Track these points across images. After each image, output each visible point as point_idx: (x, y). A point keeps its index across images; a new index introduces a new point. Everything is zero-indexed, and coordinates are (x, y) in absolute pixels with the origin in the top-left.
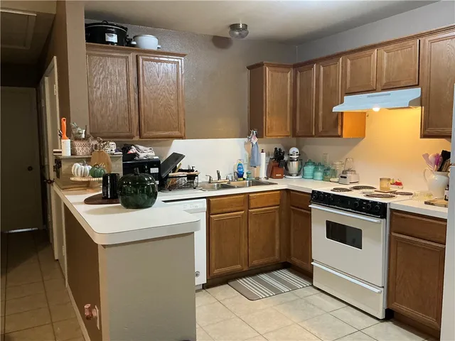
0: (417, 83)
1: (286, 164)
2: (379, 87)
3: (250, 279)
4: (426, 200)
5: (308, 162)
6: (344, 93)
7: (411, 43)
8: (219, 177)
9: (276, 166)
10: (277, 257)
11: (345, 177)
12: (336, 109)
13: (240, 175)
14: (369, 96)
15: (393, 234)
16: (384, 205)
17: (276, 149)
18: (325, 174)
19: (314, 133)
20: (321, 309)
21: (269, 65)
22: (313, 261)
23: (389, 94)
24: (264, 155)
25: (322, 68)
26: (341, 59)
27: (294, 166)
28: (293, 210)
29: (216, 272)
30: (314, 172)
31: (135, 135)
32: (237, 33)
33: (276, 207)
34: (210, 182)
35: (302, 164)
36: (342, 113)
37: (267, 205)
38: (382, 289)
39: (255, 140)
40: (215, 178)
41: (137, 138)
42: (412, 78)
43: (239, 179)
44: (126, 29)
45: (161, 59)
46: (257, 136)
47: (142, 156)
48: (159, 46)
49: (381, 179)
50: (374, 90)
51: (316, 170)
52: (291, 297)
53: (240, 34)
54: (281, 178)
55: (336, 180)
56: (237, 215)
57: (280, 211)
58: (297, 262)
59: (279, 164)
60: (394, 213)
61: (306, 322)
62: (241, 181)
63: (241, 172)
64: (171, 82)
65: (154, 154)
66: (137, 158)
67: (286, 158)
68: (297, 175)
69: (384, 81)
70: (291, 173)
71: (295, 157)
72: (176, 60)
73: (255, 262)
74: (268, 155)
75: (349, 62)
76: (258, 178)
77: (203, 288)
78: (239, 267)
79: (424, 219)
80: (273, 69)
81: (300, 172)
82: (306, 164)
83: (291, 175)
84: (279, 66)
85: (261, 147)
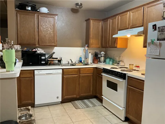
0: (142, 25)
1: (99, 58)
2: (129, 27)
3: (80, 101)
4: (142, 73)
5: (108, 58)
6: (118, 30)
7: (140, 8)
8: (72, 62)
9: (95, 59)
10: (91, 93)
11: (119, 64)
12: (114, 36)
13: (81, 62)
14: (126, 31)
15: (128, 86)
16: (125, 74)
17: (95, 52)
18: (113, 62)
19: (108, 46)
20: (101, 114)
21: (92, 19)
22: (103, 96)
23: (133, 30)
24: (90, 54)
25: (111, 20)
26: (117, 16)
27: (102, 59)
28: (98, 76)
29: (65, 97)
30: (109, 61)
31: (36, 44)
32: (78, 7)
33: (91, 74)
34: (68, 64)
35: (105, 58)
36: (117, 38)
37: (87, 73)
38: (124, 108)
39: (87, 48)
40: (70, 62)
41: (37, 45)
42: (141, 23)
43: (80, 63)
44: (35, 5)
45: (48, 16)
46: (88, 47)
47: (38, 52)
48: (48, 12)
49: (130, 64)
50: (128, 29)
51: (110, 61)
52: (92, 109)
53: (80, 7)
54: (97, 63)
55: (116, 65)
56: (75, 76)
57: (93, 75)
58: (98, 95)
59: (96, 58)
60: (129, 78)
61: (93, 119)
62: (81, 64)
63: (81, 60)
64: (52, 25)
65: (43, 52)
66: (36, 53)
67: (99, 56)
68: (104, 63)
69: (131, 25)
70: (101, 61)
71: (103, 55)
72: (54, 17)
73: (82, 95)
74: (92, 54)
75: (120, 17)
76: (88, 63)
77: (61, 103)
78: (75, 96)
79: (139, 81)
80: (94, 21)
81: (105, 61)
82: (107, 58)
83: (101, 62)
84: (96, 20)
85: (89, 51)
